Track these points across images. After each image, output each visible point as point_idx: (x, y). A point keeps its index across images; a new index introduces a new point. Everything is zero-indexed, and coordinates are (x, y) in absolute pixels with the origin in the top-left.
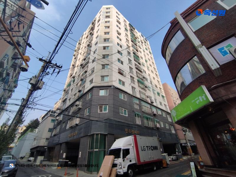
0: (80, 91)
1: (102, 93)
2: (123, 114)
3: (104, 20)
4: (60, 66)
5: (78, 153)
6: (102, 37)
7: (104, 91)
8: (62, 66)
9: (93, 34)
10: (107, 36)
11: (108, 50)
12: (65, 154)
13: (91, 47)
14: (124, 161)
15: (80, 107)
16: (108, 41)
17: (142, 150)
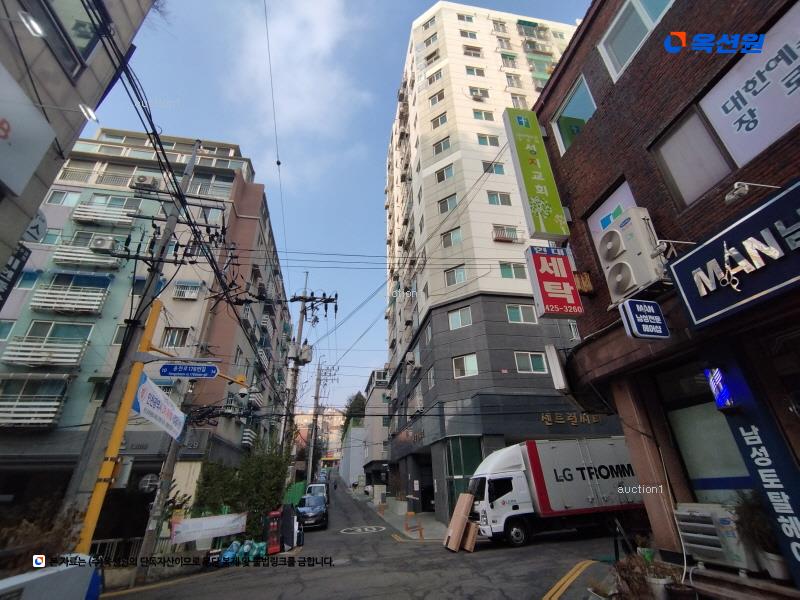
0: (409, 323)
1: (457, 321)
2: (529, 369)
3: (423, 78)
4: (333, 297)
5: (432, 482)
6: (427, 140)
7: (458, 313)
8: (336, 296)
9: (408, 135)
10: (442, 131)
11: (451, 179)
12: (416, 482)
13: (410, 180)
14: (492, 507)
15: (418, 364)
16: (447, 146)
17: (558, 480)
